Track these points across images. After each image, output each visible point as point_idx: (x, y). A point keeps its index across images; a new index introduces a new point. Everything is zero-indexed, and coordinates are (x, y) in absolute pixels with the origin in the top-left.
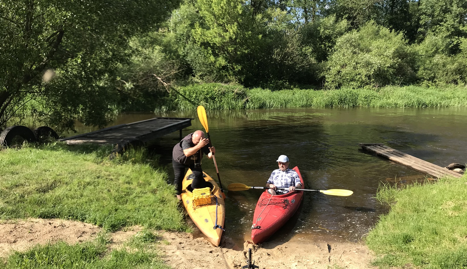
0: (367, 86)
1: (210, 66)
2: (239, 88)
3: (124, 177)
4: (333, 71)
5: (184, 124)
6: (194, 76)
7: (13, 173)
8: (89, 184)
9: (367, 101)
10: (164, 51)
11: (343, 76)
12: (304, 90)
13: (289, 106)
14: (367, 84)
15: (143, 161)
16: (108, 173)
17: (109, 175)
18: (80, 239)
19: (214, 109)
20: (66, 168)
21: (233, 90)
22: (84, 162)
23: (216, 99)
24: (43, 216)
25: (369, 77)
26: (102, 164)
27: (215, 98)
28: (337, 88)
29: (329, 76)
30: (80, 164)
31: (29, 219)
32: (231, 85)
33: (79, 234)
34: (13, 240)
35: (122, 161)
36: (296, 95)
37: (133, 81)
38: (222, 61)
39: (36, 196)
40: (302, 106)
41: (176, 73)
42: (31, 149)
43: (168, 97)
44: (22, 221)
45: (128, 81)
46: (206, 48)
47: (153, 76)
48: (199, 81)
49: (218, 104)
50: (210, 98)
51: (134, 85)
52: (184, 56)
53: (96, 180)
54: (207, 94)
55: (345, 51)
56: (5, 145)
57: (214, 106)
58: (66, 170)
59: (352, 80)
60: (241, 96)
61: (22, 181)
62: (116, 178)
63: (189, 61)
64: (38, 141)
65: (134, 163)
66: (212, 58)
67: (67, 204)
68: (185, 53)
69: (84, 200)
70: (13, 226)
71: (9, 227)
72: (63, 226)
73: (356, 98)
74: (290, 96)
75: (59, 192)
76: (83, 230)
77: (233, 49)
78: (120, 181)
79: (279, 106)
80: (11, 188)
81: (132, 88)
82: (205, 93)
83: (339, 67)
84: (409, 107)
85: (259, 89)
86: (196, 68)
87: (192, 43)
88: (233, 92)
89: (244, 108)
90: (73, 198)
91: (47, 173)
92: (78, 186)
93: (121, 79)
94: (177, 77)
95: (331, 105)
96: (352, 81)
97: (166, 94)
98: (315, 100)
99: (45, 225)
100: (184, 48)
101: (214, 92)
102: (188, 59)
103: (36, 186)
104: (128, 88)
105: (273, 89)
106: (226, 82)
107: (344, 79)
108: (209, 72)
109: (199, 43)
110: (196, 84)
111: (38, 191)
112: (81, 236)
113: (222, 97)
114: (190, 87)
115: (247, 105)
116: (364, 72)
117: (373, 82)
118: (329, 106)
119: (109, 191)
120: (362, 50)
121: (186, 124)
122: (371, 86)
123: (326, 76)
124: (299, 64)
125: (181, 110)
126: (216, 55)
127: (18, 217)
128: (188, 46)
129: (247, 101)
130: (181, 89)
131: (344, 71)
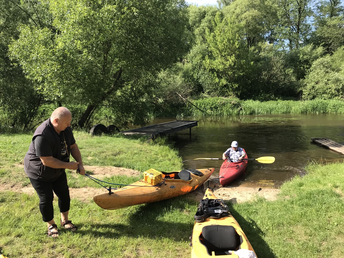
0: (337, 98)
1: (216, 85)
2: (235, 100)
4: (309, 86)
5: (192, 125)
6: (204, 93)
8: (136, 153)
9: (335, 108)
10: (184, 76)
11: (316, 90)
12: (285, 101)
13: (273, 112)
14: (336, 96)
16: (146, 149)
17: (146, 150)
19: (217, 115)
21: (231, 102)
22: (134, 143)
24: (115, 166)
25: (338, 91)
27: (218, 107)
28: (311, 99)
29: (306, 90)
30: (132, 144)
32: (230, 98)
33: (132, 174)
34: (104, 173)
35: (153, 144)
36: (279, 105)
37: (164, 97)
38: (224, 82)
39: (112, 157)
40: (283, 113)
41: (190, 92)
42: (106, 137)
43: (185, 107)
44: (106, 167)
45: (160, 98)
46: (213, 73)
47: (176, 93)
48: (207, 96)
49: (220, 112)
50: (214, 107)
51: (163, 100)
52: (197, 79)
53: (140, 152)
54: (212, 105)
55: (319, 71)
56: (93, 135)
57: (217, 113)
58: (125, 147)
60: (236, 105)
61: (105, 150)
62: (150, 152)
63: (201, 82)
64: (109, 132)
66: (217, 80)
68: (198, 77)
72: (124, 170)
73: (326, 107)
74: (274, 106)
75: (122, 156)
76: (134, 172)
77: (232, 72)
78: (152, 154)
79: (265, 113)
81: (163, 102)
82: (211, 104)
83: (313, 84)
85: (251, 101)
86: (205, 87)
87: (203, 70)
88: (231, 103)
89: (238, 114)
93: (156, 96)
94: (191, 94)
95: (306, 112)
96: (324, 93)
97: (184, 105)
98: (293, 108)
99: (116, 169)
100: (197, 74)
101: (217, 103)
103: (111, 153)
104: (160, 102)
105: (262, 101)
106: (226, 96)
107: (318, 92)
108: (215, 89)
109: (208, 70)
110: (205, 98)
111: (113, 155)
113: (223, 107)
114: (200, 100)
115: (241, 112)
116: (334, 86)
117: (342, 94)
118: (304, 112)
120: (333, 70)
122: (340, 97)
123: (303, 90)
124: (282, 82)
125: (194, 116)
126: (220, 77)
128: (200, 73)
129: (241, 109)
130: (194, 101)
131: (317, 86)
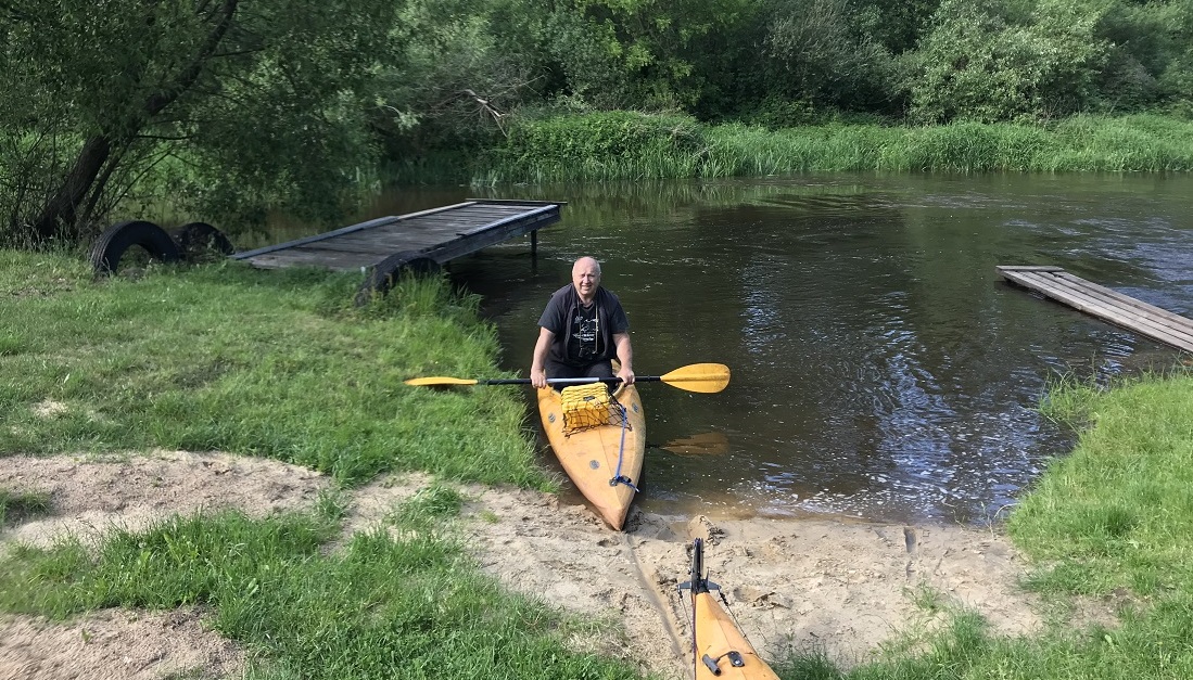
0: (1023, 117)
1: (610, 67)
2: (684, 124)
3: (390, 350)
4: (933, 74)
5: (542, 218)
6: (570, 94)
7: (119, 338)
9: (1022, 155)
10: (494, 30)
11: (957, 91)
12: (855, 126)
13: (814, 167)
14: (1022, 110)
15: (439, 311)
17: (353, 345)
18: (275, 503)
19: (620, 177)
20: (248, 327)
21: (669, 129)
22: (290, 313)
23: (626, 153)
24: (190, 445)
25: (1027, 91)
26: (336, 316)
27: (623, 149)
28: (941, 121)
29: (921, 90)
30: (281, 317)
31: (156, 451)
32: (662, 117)
33: (275, 492)
34: (116, 503)
35: (385, 310)
36: (834, 141)
37: (418, 108)
38: (640, 55)
39: (174, 395)
40: (849, 170)
41: (523, 88)
42: (164, 278)
43: (503, 147)
44: (137, 459)
45: (404, 110)
46: (600, 21)
47: (465, 95)
48: (582, 107)
49: (630, 165)
50: (609, 148)
51: (418, 119)
52: (544, 43)
54: (602, 140)
55: (964, 24)
56: (105, 269)
57: (620, 169)
58: (248, 333)
59: (983, 100)
60: (685, 143)
61: (142, 358)
63: (556, 55)
64: (183, 257)
65: (415, 314)
66: (615, 48)
67: (248, 417)
68: (548, 35)
69: (288, 406)
70: (117, 468)
71: (109, 471)
72: (235, 472)
73: (992, 149)
74: (818, 143)
75: (230, 385)
76: (286, 482)
77: (669, 21)
79: (789, 169)
80: (113, 376)
81: (415, 126)
82: (598, 136)
83: (946, 67)
84: (1137, 170)
85: (736, 126)
86: (574, 72)
87: (565, 7)
88: (669, 133)
89: (696, 175)
90: (262, 401)
91: (202, 339)
92: (275, 373)
93: (388, 103)
94: (526, 97)
95: (925, 165)
96: (981, 102)
97: (499, 138)
98: (884, 151)
99: (193, 467)
100: (543, 23)
101: (620, 134)
102: (555, 49)
103: (173, 370)
104: (405, 127)
105: (774, 125)
106: (651, 109)
107: (962, 98)
108: (607, 82)
109: (583, 9)
110: (574, 115)
111: (178, 381)
112: (279, 497)
113: (640, 146)
114: (558, 122)
115: (705, 167)
116: (1013, 77)
117: (1040, 105)
118: (920, 168)
119: (351, 384)
120: (1009, 21)
121: (547, 216)
122: (1034, 116)
123: (914, 90)
124: (842, 58)
125: (537, 181)
126: (623, 37)
127: (131, 445)
128: (554, 17)
129: (705, 157)
130: (536, 126)
131: (961, 77)
